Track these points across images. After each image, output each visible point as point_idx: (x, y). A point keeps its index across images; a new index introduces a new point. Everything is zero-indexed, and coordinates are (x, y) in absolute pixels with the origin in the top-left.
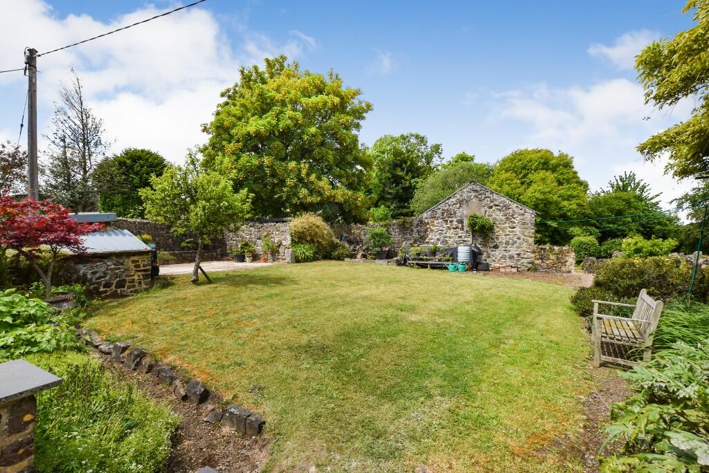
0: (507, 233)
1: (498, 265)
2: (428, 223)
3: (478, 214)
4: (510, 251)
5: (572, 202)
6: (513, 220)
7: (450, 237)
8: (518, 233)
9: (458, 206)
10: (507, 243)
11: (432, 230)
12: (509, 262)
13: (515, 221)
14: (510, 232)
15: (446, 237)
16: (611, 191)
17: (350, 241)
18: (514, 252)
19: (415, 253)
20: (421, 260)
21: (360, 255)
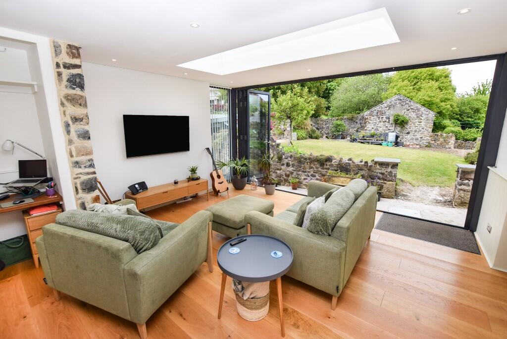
0: (416, 125)
1: (408, 143)
2: (367, 119)
3: (400, 114)
4: (416, 136)
5: (447, 103)
6: (421, 118)
7: (380, 127)
8: (423, 125)
9: (388, 108)
10: (416, 131)
11: (369, 123)
12: (415, 142)
13: (422, 118)
14: (418, 125)
15: (378, 127)
16: (473, 94)
17: (317, 129)
18: (419, 136)
19: (362, 136)
20: (366, 140)
21: (324, 137)
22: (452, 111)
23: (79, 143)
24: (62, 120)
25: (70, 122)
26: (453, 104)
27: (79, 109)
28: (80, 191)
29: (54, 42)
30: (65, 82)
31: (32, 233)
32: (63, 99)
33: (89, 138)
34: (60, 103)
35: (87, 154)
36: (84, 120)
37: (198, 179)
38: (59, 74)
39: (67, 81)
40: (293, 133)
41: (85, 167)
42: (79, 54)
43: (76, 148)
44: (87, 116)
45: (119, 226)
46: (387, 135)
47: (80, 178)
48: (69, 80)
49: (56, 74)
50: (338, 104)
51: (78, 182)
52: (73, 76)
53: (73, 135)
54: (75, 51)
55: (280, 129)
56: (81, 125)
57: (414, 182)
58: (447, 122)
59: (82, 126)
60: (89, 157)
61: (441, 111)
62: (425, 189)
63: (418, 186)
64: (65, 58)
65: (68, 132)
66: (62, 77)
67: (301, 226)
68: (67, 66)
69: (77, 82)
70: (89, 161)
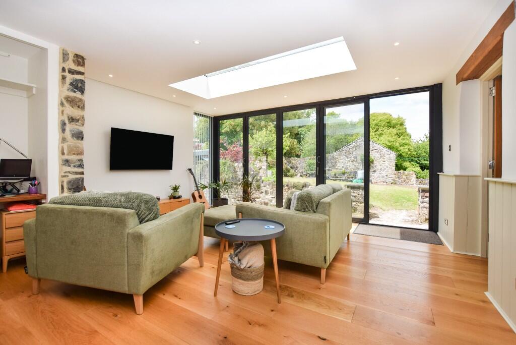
2: (337, 158)
4: (382, 174)
5: (405, 147)
8: (387, 164)
9: (354, 149)
10: (381, 170)
11: (339, 162)
12: (382, 179)
13: (385, 158)
14: (382, 163)
15: (347, 166)
16: (426, 141)
17: (291, 167)
18: (384, 173)
19: (334, 174)
20: (337, 177)
21: (299, 175)
22: (410, 154)
23: (71, 141)
24: (59, 118)
25: (67, 122)
26: (410, 148)
27: (77, 111)
28: (65, 190)
29: (63, 50)
30: (67, 85)
31: (8, 231)
32: (63, 99)
33: (82, 139)
34: (60, 102)
35: (78, 154)
36: (80, 121)
37: (179, 197)
38: (64, 78)
39: (70, 85)
40: (268, 171)
41: (74, 166)
42: (84, 63)
43: (69, 147)
44: (83, 118)
45: (123, 197)
46: (356, 173)
47: (68, 176)
48: (71, 84)
49: (61, 77)
50: (309, 148)
51: (66, 180)
52: (76, 80)
53: (68, 134)
54: (80, 60)
55: (256, 167)
56: (77, 125)
57: (384, 207)
58: (406, 164)
59: (78, 127)
60: (79, 157)
61: (401, 154)
62: (394, 212)
63: (388, 210)
64: (71, 65)
65: (64, 130)
66: (65, 81)
67: (289, 209)
68: (71, 72)
69: (78, 86)
70: (79, 161)
